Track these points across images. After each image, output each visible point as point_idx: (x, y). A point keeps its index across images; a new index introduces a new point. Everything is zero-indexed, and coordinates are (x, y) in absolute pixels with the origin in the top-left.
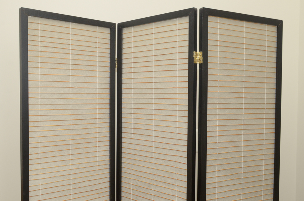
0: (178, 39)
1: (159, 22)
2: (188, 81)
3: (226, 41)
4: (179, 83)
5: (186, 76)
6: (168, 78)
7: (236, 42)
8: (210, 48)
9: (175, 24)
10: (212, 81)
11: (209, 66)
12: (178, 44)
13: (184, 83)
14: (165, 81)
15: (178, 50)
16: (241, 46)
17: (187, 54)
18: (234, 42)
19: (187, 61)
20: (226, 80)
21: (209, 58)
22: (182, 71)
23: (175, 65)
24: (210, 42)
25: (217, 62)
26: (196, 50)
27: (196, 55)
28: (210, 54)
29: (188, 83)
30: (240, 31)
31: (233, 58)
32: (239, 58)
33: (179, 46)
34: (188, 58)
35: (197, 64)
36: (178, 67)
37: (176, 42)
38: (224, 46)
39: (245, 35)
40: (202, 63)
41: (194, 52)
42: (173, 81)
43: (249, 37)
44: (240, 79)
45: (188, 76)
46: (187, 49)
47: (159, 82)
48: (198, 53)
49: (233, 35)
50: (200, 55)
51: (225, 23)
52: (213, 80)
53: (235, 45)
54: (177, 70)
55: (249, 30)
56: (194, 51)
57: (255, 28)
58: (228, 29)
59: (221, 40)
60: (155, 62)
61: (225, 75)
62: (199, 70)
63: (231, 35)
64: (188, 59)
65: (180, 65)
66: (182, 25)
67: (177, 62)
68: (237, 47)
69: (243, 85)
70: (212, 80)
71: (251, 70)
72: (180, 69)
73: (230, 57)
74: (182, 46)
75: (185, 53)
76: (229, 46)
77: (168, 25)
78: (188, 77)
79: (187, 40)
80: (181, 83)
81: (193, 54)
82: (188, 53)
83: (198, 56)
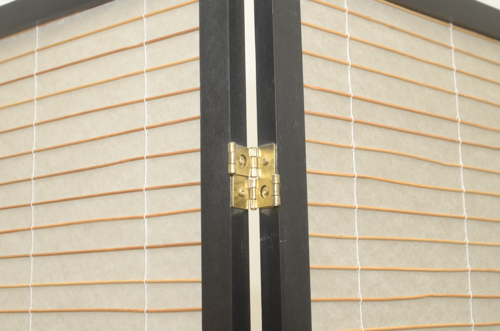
0: (147, 87)
1: (62, 21)
2: (199, 305)
3: (382, 101)
4: (156, 318)
5: (193, 278)
6: (100, 290)
7: (424, 110)
8: (313, 129)
9: (134, 17)
10: (330, 305)
11: (316, 222)
12: (146, 115)
13: (180, 316)
14: (86, 307)
15: (146, 144)
16: (443, 130)
17: (196, 161)
18: (417, 109)
19: (193, 199)
20: (397, 296)
21: (310, 180)
22: (169, 253)
23: (134, 223)
24: (311, 102)
25: (348, 204)
26: (242, 140)
27: (241, 160)
28: (314, 159)
29: (199, 316)
30: (435, 61)
31: (419, 183)
32: (440, 187)
33: (152, 124)
34: (198, 179)
35: (250, 212)
36: (147, 233)
37: (137, 106)
38: (375, 122)
39: (455, 83)
40: (275, 208)
41: (232, 146)
42: (126, 308)
43: (473, 96)
44: (451, 286)
45: (199, 277)
46: (192, 136)
47: (55, 308)
48: (252, 153)
49: (408, 78)
50: (266, 164)
51: (373, 18)
52: (334, 297)
53: (422, 125)
54: (142, 248)
55: (470, 65)
56: (233, 140)
57: (489, 58)
58: (387, 46)
59: (363, 96)
60: (41, 207)
61: (391, 266)
62: (263, 244)
63: (402, 76)
64: (198, 189)
65: (156, 221)
66: (166, 17)
67: (146, 205)
68: (430, 133)
69: (468, 313)
70: (329, 297)
71: (492, 243)
72: (160, 243)
73: (405, 182)
74: (169, 120)
75: (183, 158)
76: (397, 127)
77: (99, 28)
78: (199, 288)
79: (190, 87)
80: (164, 315)
81: (227, 154)
82: (199, 154)
83: (254, 172)
